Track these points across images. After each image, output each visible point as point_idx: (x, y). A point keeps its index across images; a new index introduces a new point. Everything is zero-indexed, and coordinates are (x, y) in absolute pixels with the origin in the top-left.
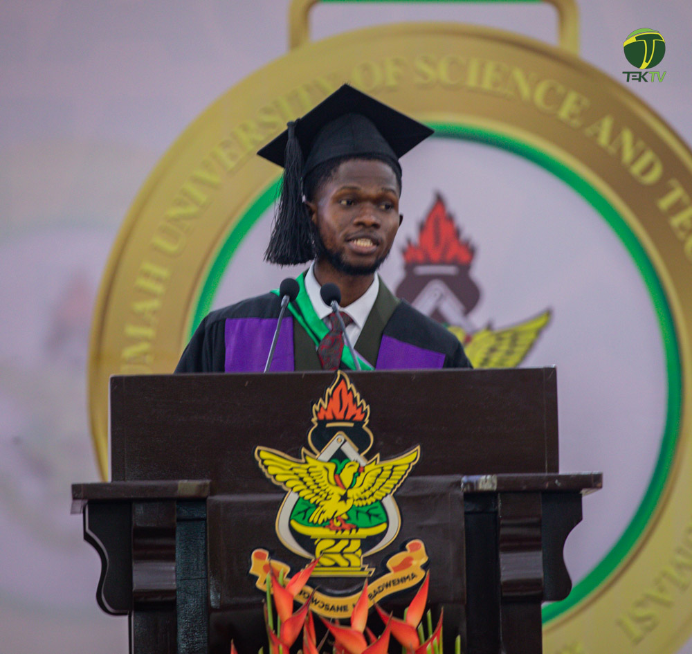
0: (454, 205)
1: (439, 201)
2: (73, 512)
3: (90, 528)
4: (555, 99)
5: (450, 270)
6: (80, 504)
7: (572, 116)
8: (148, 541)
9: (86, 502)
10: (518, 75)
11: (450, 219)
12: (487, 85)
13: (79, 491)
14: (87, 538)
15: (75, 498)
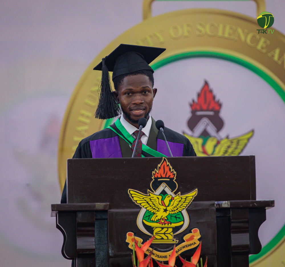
0: (212, 86)
1: (206, 84)
2: (52, 216)
3: (59, 223)
5: (211, 113)
6: (54, 213)
7: (262, 48)
8: (83, 228)
9: (57, 212)
11: (211, 91)
12: (226, 35)
13: (54, 207)
14: (58, 227)
15: (52, 210)
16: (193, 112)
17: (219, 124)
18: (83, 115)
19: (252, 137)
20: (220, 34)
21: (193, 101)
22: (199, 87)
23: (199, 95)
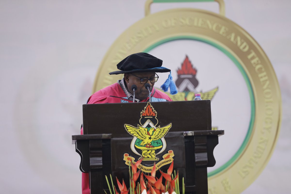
0: (191, 58)
1: (187, 58)
2: (72, 144)
3: (77, 148)
4: (218, 28)
5: (190, 76)
6: (74, 141)
8: (94, 151)
9: (76, 140)
10: (208, 22)
11: (190, 62)
12: (200, 25)
13: (74, 137)
14: (77, 151)
15: (73, 139)
16: (179, 76)
17: (195, 83)
18: (107, 79)
19: (217, 91)
20: (195, 24)
21: (179, 69)
22: (182, 59)
23: (182, 65)
